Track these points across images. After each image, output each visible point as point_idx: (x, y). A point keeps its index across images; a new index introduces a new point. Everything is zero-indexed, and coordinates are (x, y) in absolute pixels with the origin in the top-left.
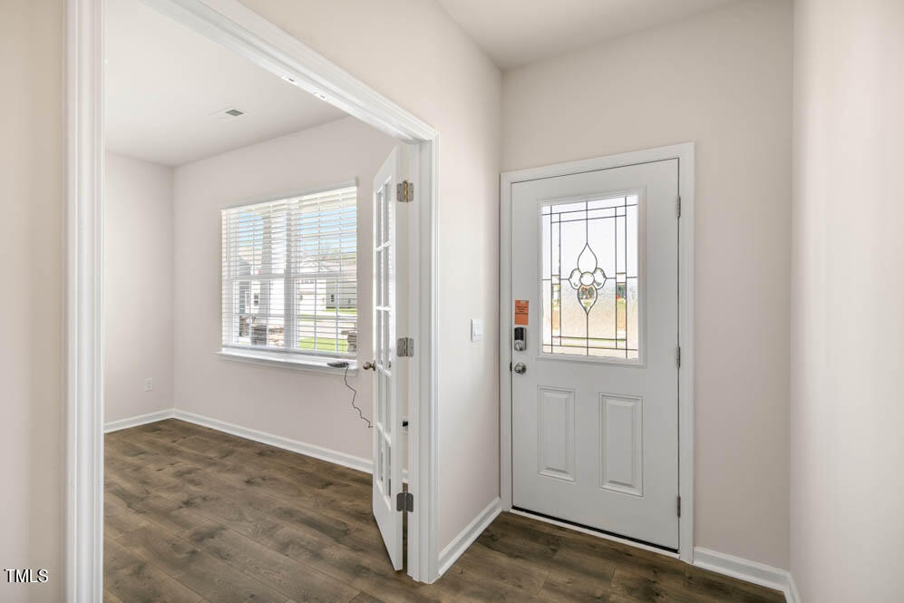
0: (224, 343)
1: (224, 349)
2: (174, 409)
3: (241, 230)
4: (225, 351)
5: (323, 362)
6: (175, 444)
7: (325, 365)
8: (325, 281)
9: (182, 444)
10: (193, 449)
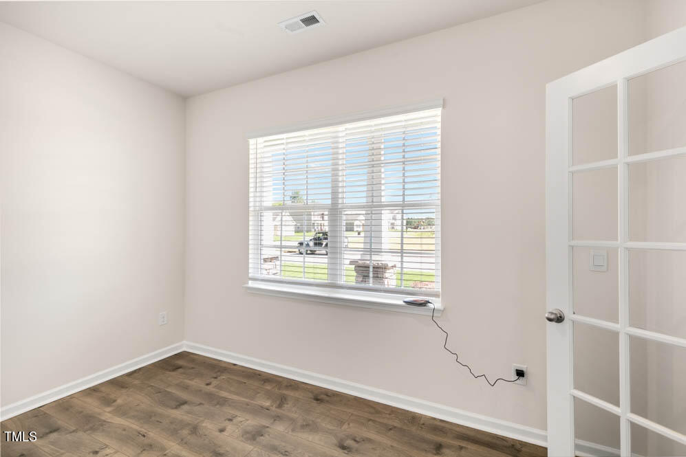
0: (250, 275)
1: (250, 282)
2: (185, 342)
3: (266, 160)
4: (251, 284)
5: (398, 300)
6: (208, 387)
7: (401, 303)
8: (364, 212)
9: (219, 387)
10: (237, 394)
